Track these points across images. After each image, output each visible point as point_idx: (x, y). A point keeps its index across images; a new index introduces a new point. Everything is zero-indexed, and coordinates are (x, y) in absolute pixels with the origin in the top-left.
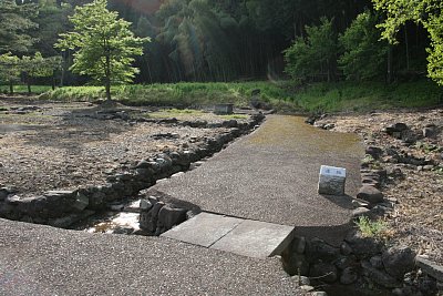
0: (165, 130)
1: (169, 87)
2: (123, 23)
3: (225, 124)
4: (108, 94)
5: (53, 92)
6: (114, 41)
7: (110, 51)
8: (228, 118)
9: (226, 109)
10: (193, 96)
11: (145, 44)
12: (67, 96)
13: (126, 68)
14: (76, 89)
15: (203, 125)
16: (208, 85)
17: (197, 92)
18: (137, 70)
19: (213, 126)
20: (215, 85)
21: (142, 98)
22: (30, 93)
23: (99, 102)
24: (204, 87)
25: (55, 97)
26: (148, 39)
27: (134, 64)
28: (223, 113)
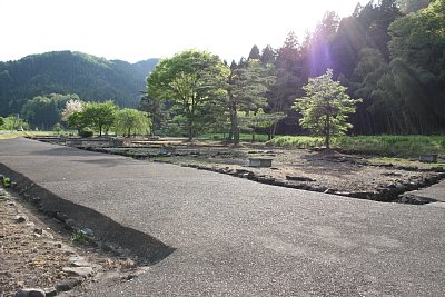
1: (375, 139)
2: (343, 88)
3: (433, 169)
4: (327, 143)
5: (276, 140)
6: (335, 102)
7: (331, 111)
8: (435, 165)
9: (431, 159)
10: (397, 147)
11: (358, 104)
12: (288, 144)
13: (342, 123)
14: (294, 139)
15: (415, 169)
16: (411, 138)
17: (401, 144)
18: (351, 126)
20: (418, 137)
21: (352, 147)
22: (253, 141)
23: (316, 150)
24: (407, 140)
25: (279, 144)
26: (361, 100)
27: (347, 121)
28: (428, 162)
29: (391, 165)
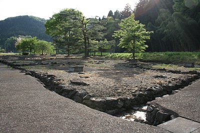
0: (159, 74)
1: (162, 54)
2: (141, 25)
3: (190, 72)
4: (134, 56)
5: (111, 55)
6: (137, 33)
7: (136, 38)
8: (192, 69)
9: (191, 65)
10: (173, 58)
11: (151, 34)
12: (116, 57)
13: (142, 45)
14: (120, 54)
15: (179, 72)
16: (181, 53)
17: (175, 57)
18: (147, 46)
19: (184, 73)
20: (184, 53)
21: (149, 58)
22: (102, 56)
23: (129, 60)
24: (179, 54)
25: (111, 57)
26: (153, 32)
27: (146, 44)
28: (189, 67)
29: (164, 69)
